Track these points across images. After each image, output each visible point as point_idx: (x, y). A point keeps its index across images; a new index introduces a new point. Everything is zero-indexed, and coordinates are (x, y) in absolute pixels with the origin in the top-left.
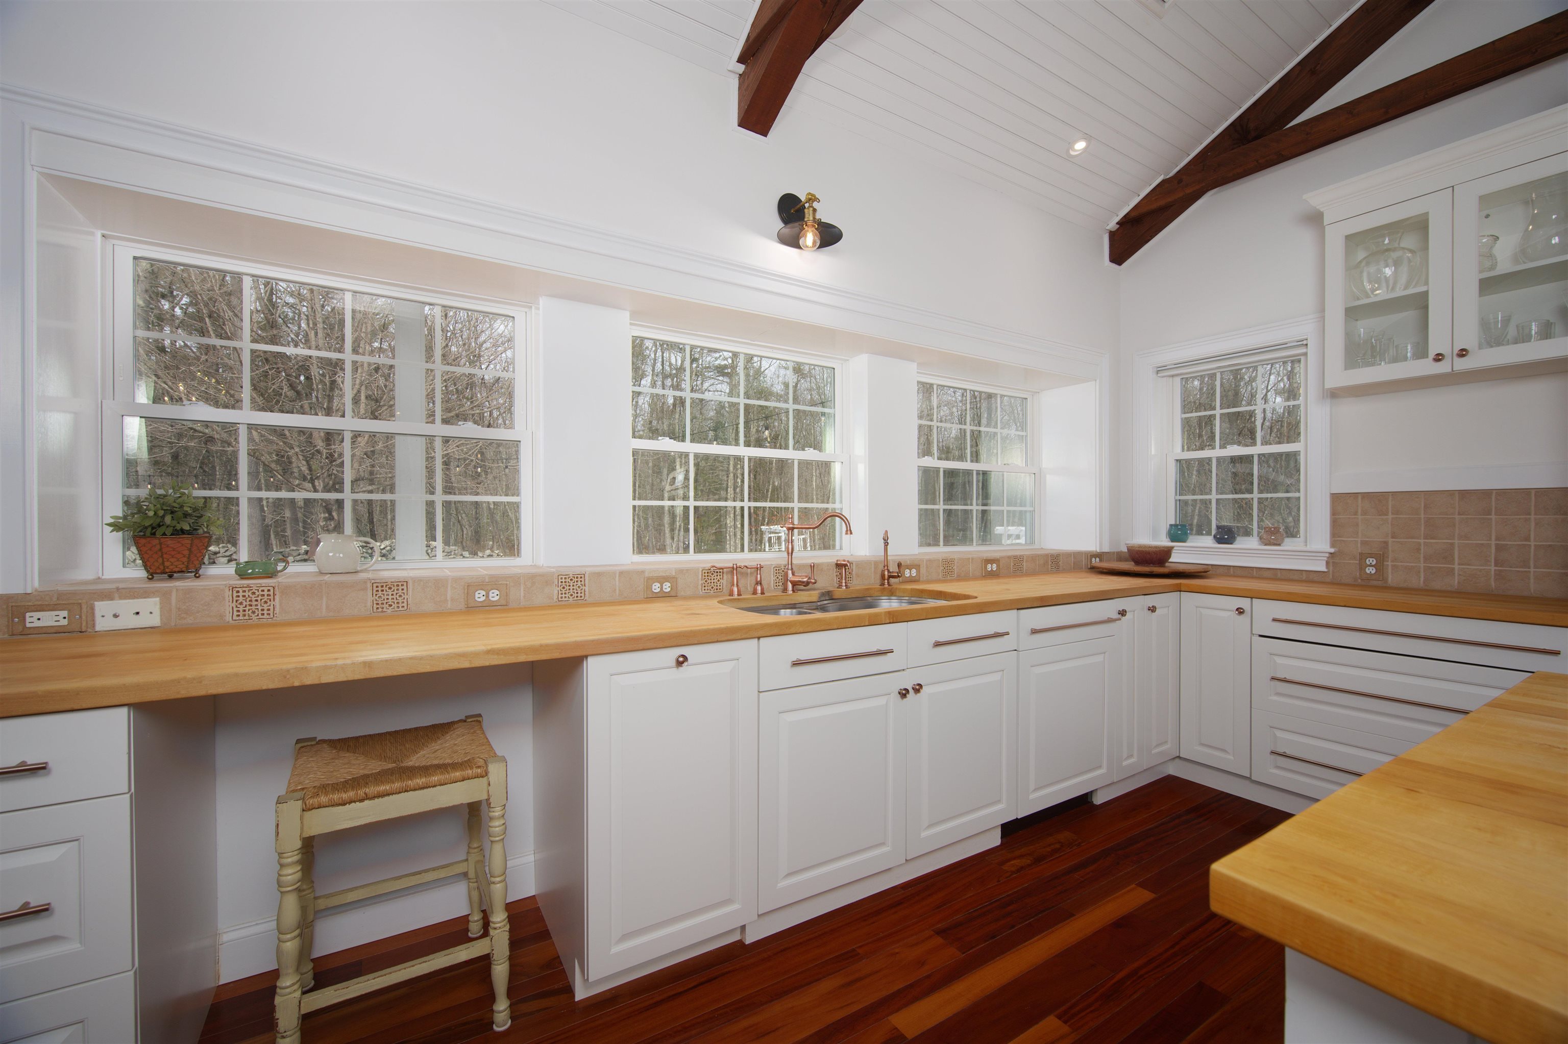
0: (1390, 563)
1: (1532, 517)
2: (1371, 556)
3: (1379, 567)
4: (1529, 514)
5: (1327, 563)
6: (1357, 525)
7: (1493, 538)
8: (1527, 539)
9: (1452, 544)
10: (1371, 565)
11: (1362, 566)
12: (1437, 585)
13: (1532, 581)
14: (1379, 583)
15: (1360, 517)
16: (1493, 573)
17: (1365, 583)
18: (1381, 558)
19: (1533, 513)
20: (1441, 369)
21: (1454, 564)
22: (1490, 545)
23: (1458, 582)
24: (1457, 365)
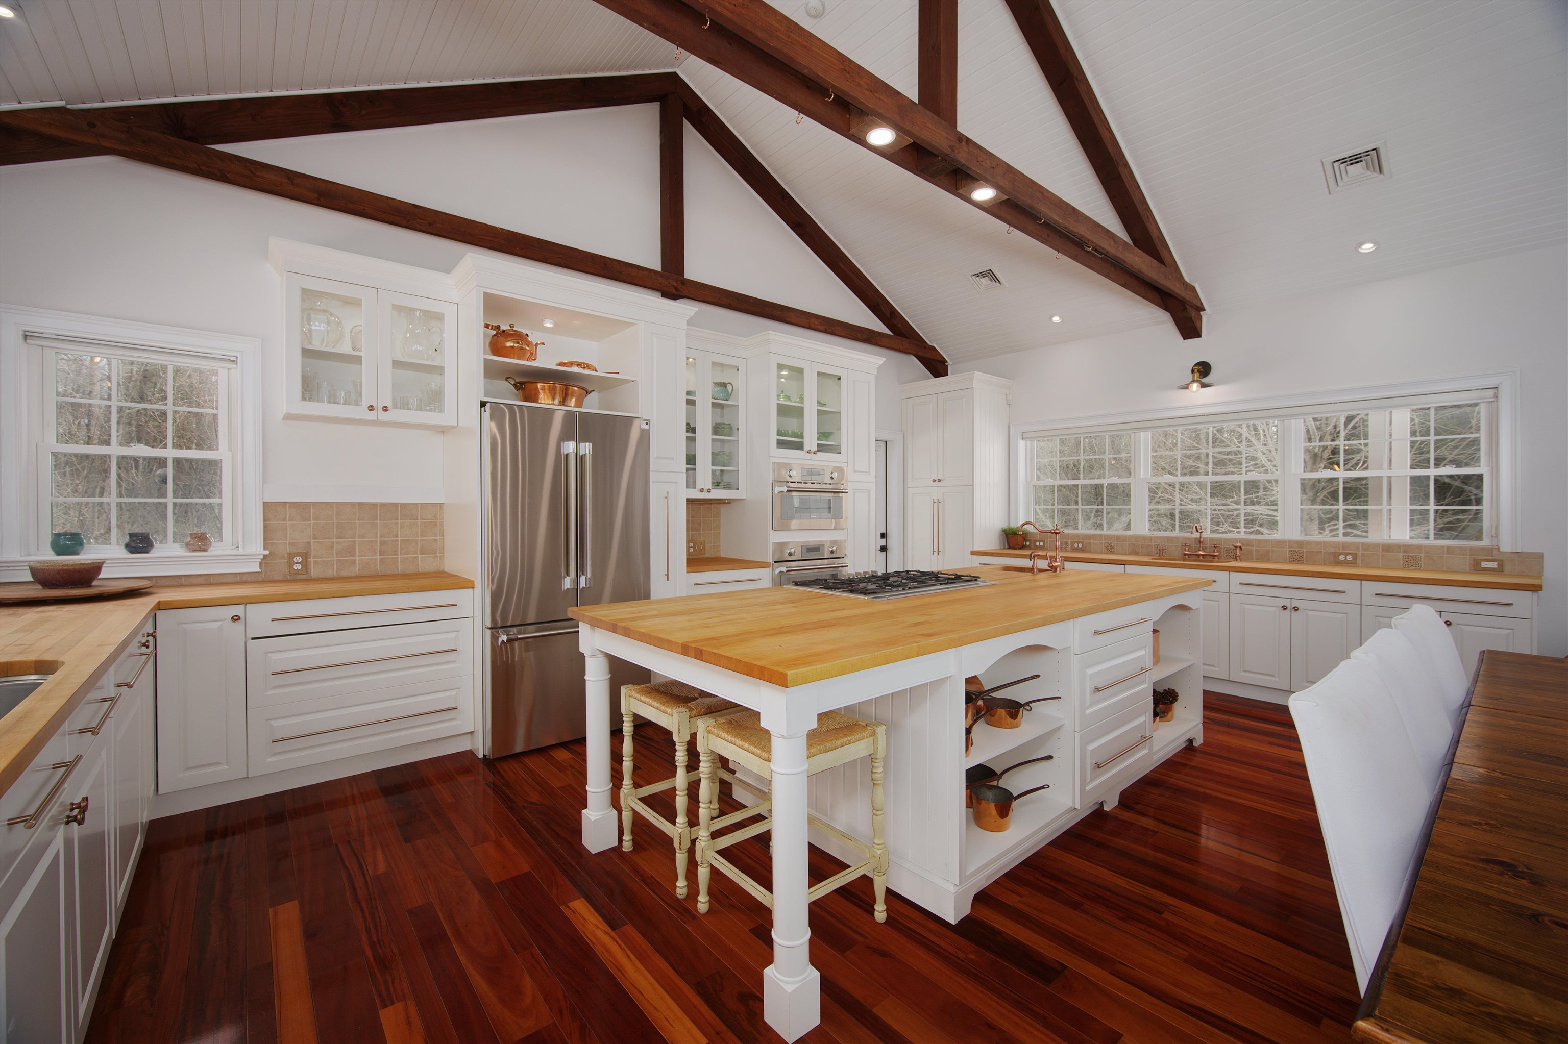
0: (312, 560)
1: (399, 521)
2: (298, 554)
3: (305, 564)
4: (397, 520)
5: (260, 564)
6: (286, 529)
7: (379, 536)
8: (397, 536)
9: (355, 542)
10: (298, 563)
11: (291, 564)
12: (345, 573)
13: (399, 564)
14: (304, 577)
15: (288, 522)
16: (378, 560)
17: (293, 578)
18: (305, 556)
19: (399, 519)
20: (372, 416)
21: (355, 557)
22: (376, 541)
23: (359, 570)
24: (384, 416)
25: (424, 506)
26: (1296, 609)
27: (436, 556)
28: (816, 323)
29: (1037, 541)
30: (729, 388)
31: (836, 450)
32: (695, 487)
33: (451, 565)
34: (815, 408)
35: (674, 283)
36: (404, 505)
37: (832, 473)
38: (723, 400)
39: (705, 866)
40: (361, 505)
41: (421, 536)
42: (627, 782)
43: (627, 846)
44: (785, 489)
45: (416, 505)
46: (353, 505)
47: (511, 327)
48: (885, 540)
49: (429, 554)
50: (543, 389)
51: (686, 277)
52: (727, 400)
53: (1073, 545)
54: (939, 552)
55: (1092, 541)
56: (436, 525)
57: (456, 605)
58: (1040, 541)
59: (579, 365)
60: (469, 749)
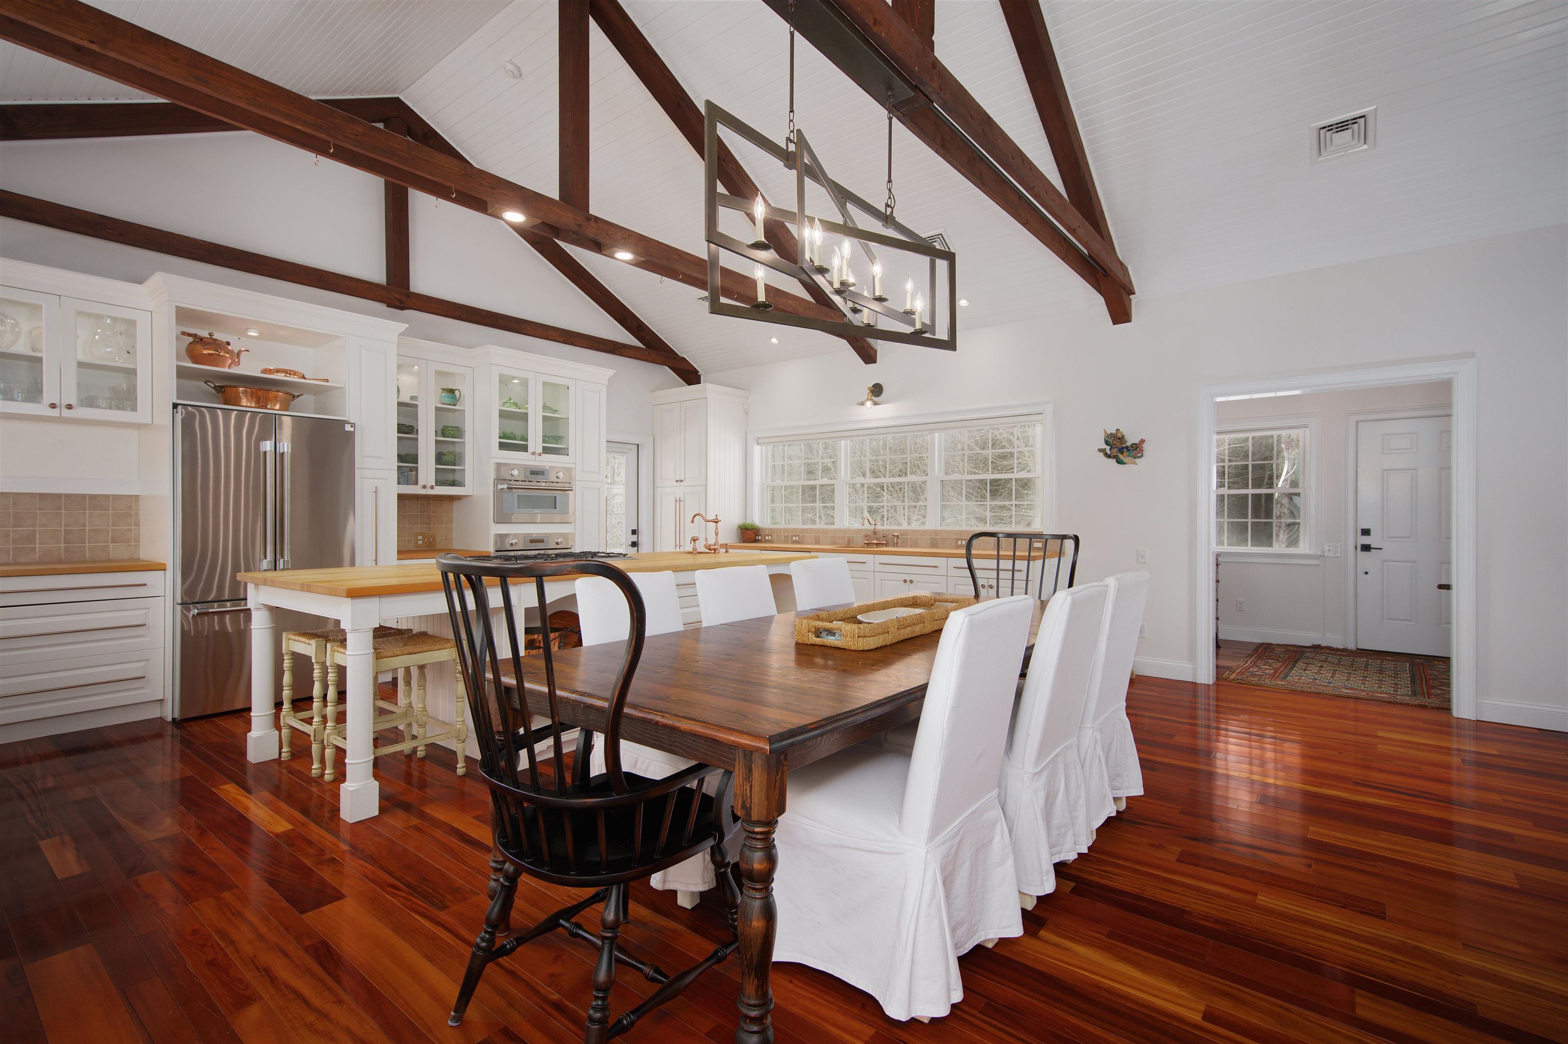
1: (87, 512)
4: (85, 510)
7: (63, 526)
8: (84, 525)
9: (35, 531)
13: (87, 551)
16: (63, 548)
19: (87, 509)
20: (55, 413)
21: (35, 544)
22: (60, 530)
23: (39, 557)
24: (67, 413)
25: (116, 497)
26: (911, 582)
27: (129, 545)
28: (554, 334)
29: (767, 535)
30: (457, 393)
31: (563, 452)
32: (417, 484)
33: (146, 553)
34: (540, 414)
35: (399, 297)
36: (93, 497)
37: (557, 473)
38: (450, 405)
39: (330, 747)
40: (43, 496)
41: (113, 525)
42: (286, 706)
43: (285, 756)
44: (505, 486)
45: (107, 496)
46: (33, 495)
47: (210, 335)
48: (636, 536)
49: (122, 542)
50: (245, 393)
51: (411, 290)
52: (454, 405)
53: (792, 538)
54: (680, 546)
55: (805, 535)
56: (130, 515)
57: (145, 585)
58: (768, 536)
59: (286, 372)
60: (159, 716)
